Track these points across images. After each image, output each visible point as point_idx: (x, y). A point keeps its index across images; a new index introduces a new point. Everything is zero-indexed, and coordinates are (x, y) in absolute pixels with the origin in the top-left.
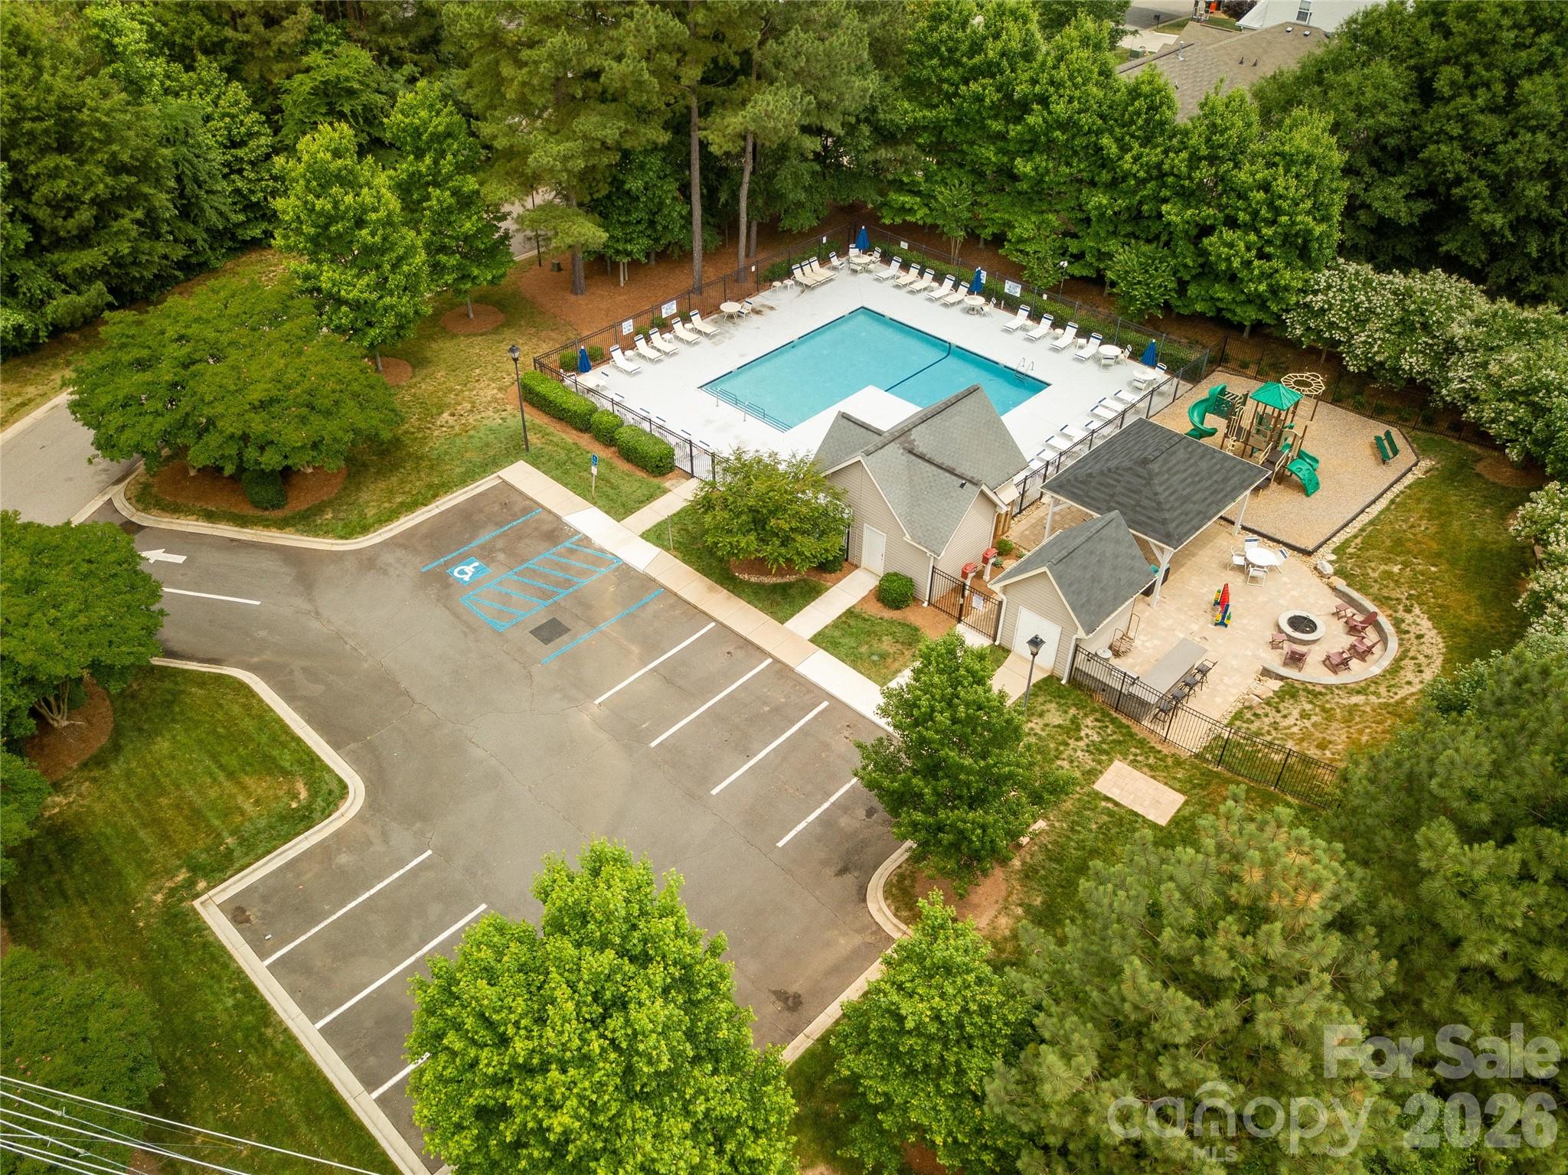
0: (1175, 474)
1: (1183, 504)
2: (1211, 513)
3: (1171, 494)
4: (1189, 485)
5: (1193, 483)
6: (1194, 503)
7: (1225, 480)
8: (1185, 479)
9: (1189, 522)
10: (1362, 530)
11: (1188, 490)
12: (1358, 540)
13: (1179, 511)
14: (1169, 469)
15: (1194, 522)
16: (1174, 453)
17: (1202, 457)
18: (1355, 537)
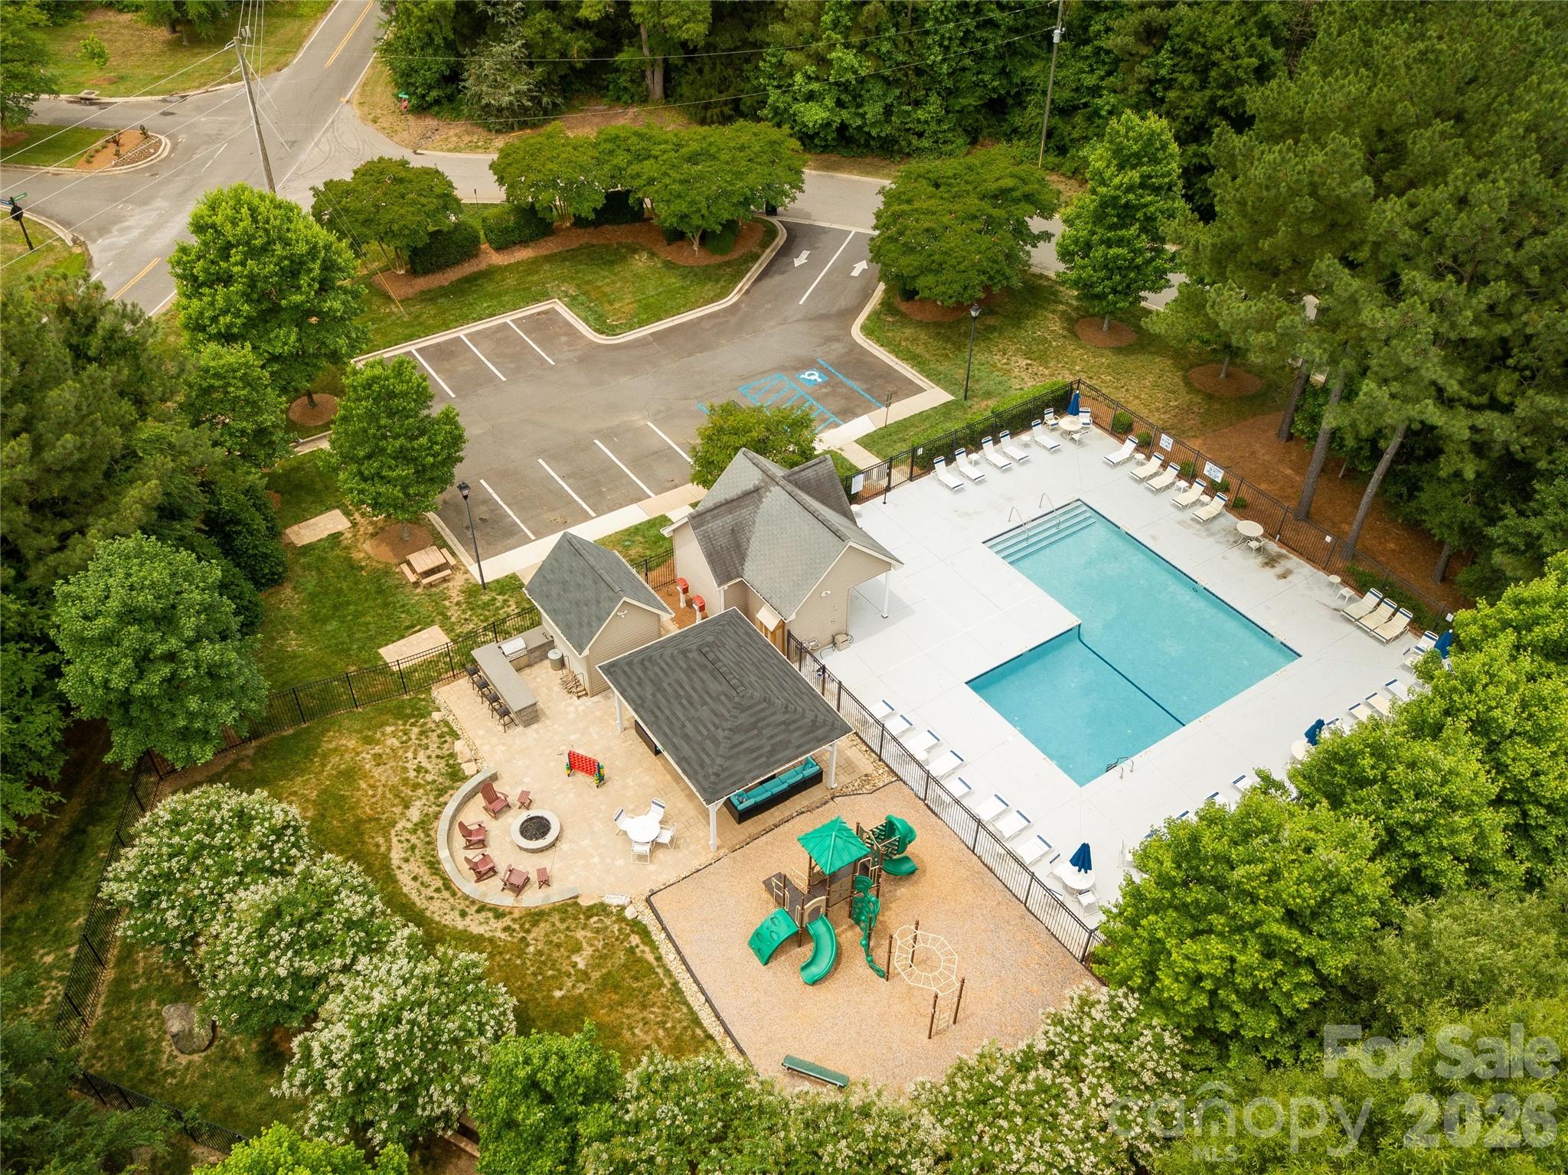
0: (687, 676)
1: (651, 681)
2: (643, 713)
3: (662, 670)
4: (676, 691)
5: (678, 697)
6: (654, 695)
7: (686, 738)
8: (682, 688)
9: (631, 685)
10: (668, 973)
11: (669, 689)
12: (650, 957)
13: (642, 675)
14: (694, 671)
15: (629, 690)
16: (715, 678)
17: (713, 711)
18: (659, 959)
